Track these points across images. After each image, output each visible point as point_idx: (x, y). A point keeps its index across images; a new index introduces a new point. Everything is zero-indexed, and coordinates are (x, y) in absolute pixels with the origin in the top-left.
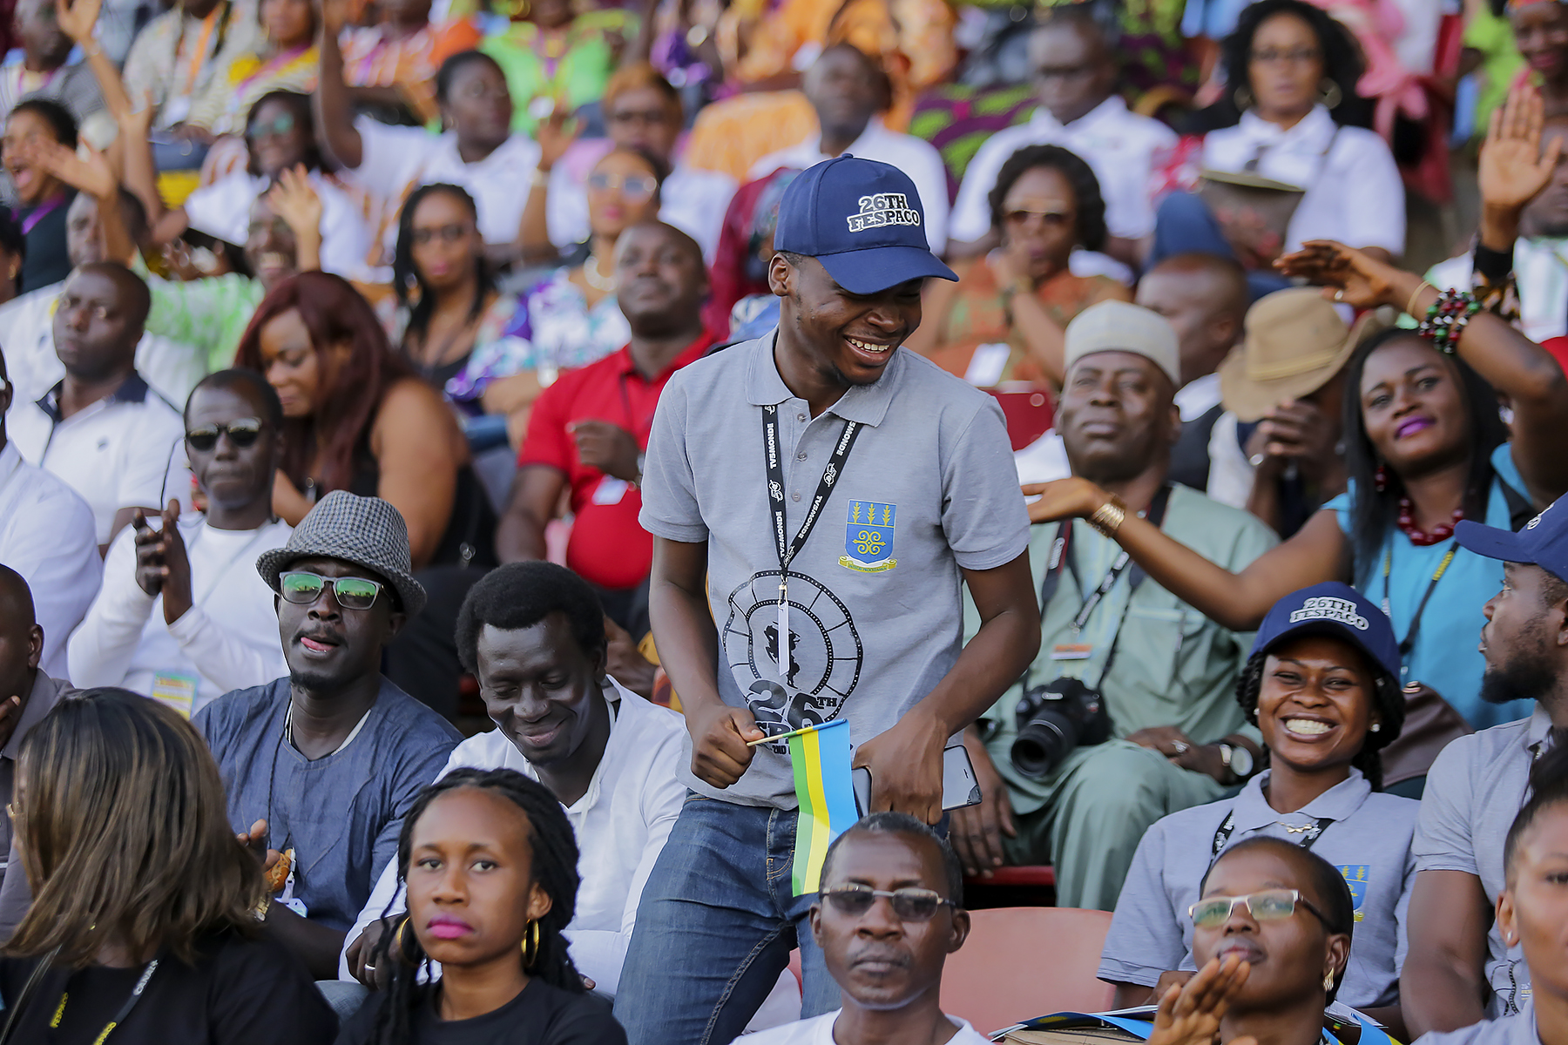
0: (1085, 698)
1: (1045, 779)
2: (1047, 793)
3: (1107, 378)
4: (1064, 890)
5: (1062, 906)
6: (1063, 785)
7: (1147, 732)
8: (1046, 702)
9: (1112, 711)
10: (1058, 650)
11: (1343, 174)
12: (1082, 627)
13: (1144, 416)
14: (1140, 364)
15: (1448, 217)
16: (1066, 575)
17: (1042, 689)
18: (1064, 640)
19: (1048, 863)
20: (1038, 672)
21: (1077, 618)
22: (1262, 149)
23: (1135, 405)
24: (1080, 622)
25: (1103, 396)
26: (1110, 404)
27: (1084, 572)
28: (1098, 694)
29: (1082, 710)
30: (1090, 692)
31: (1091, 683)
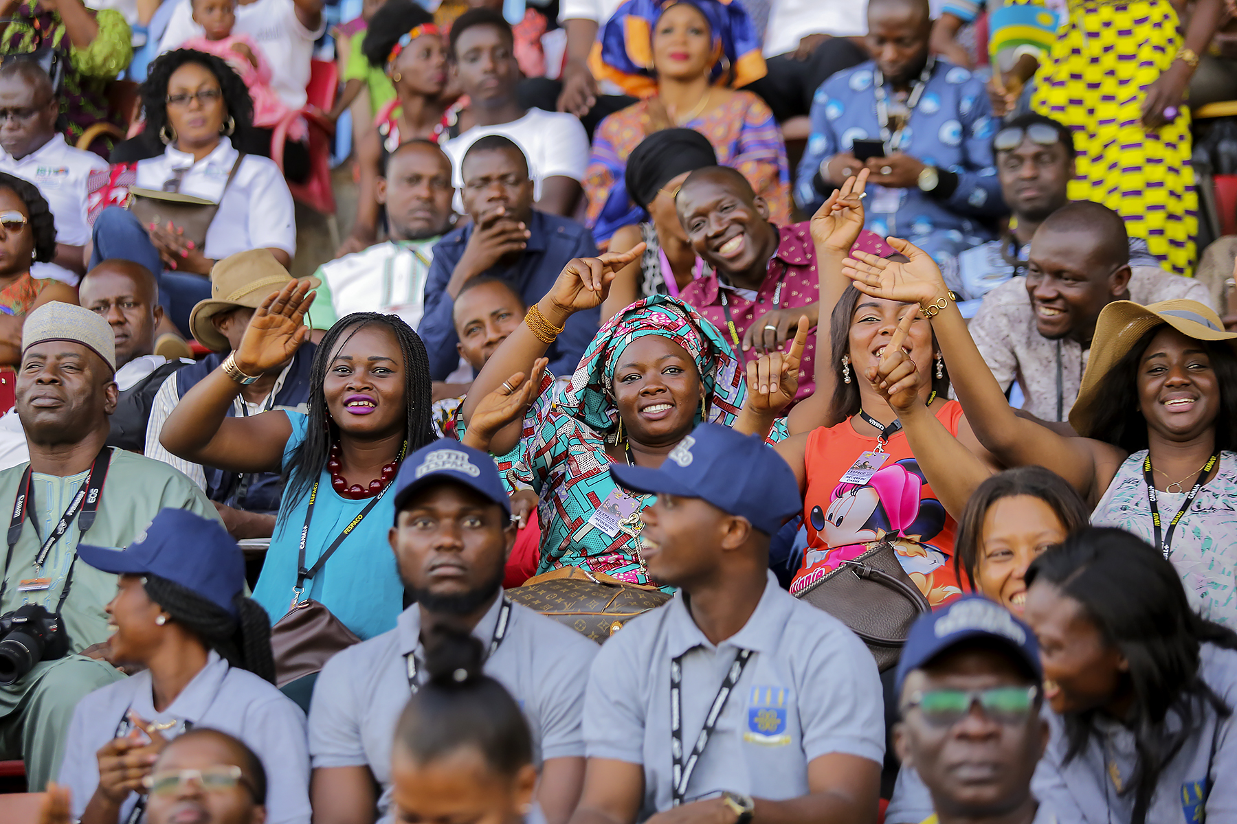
0: (47, 621)
1: (16, 689)
2: (17, 700)
3: (51, 360)
4: (33, 777)
5: (32, 791)
6: (30, 693)
7: (97, 647)
8: (14, 624)
9: (70, 631)
10: (23, 584)
11: (247, 191)
12: (42, 565)
13: (82, 392)
14: (79, 349)
15: (332, 223)
16: (28, 522)
17: (11, 615)
18: (28, 575)
19: (20, 758)
20: (8, 602)
21: (37, 557)
22: (180, 172)
23: (75, 383)
24: (40, 560)
25: (46, 376)
26: (53, 381)
27: (41, 521)
28: (57, 617)
29: (44, 630)
30: (52, 616)
31: (51, 610)
